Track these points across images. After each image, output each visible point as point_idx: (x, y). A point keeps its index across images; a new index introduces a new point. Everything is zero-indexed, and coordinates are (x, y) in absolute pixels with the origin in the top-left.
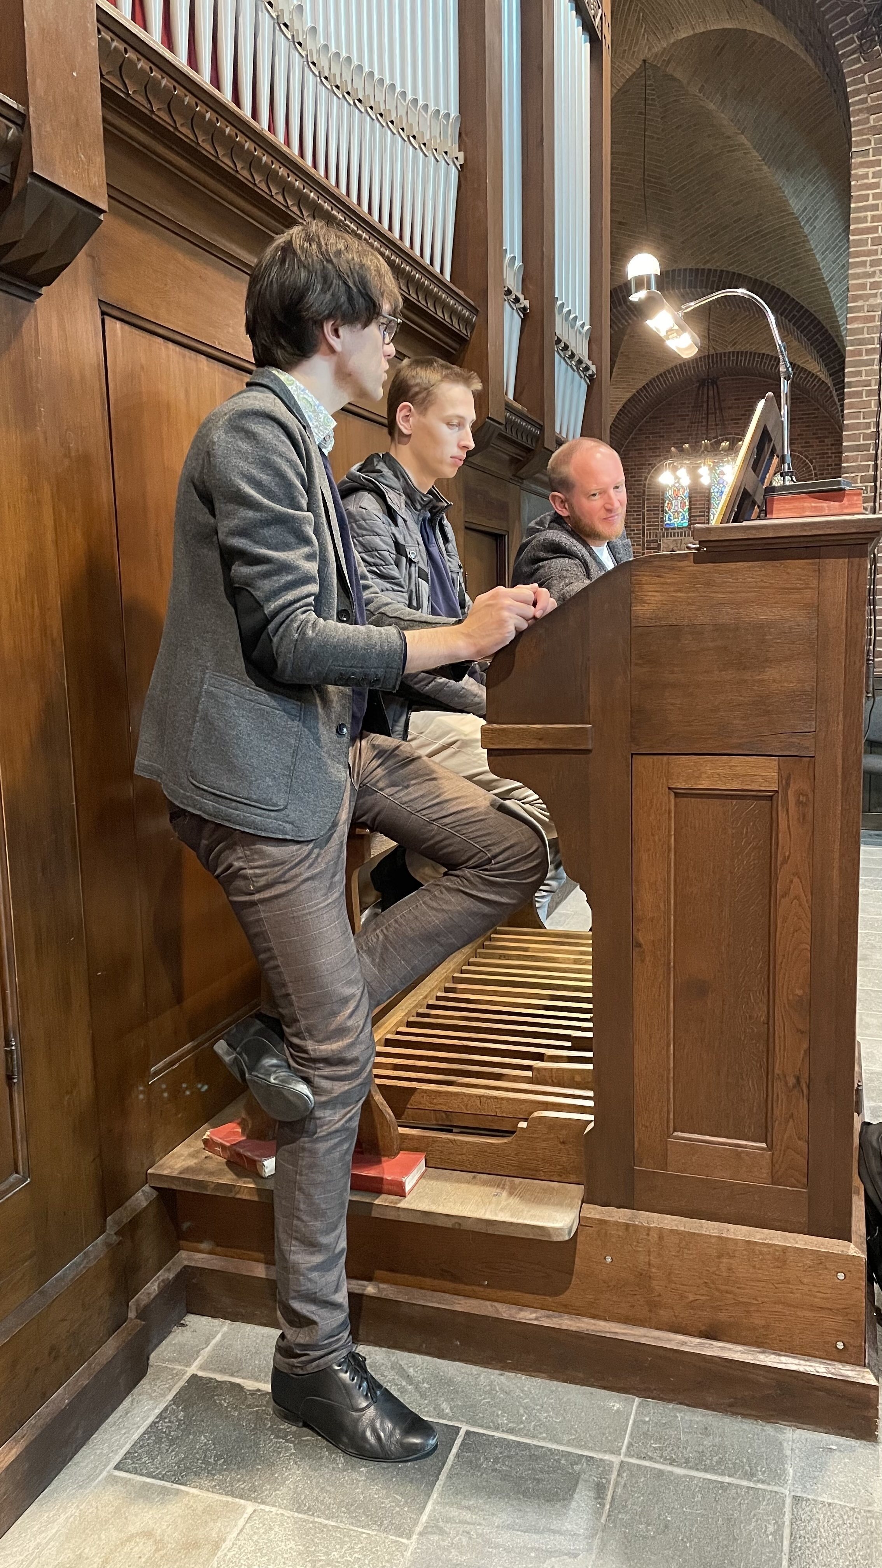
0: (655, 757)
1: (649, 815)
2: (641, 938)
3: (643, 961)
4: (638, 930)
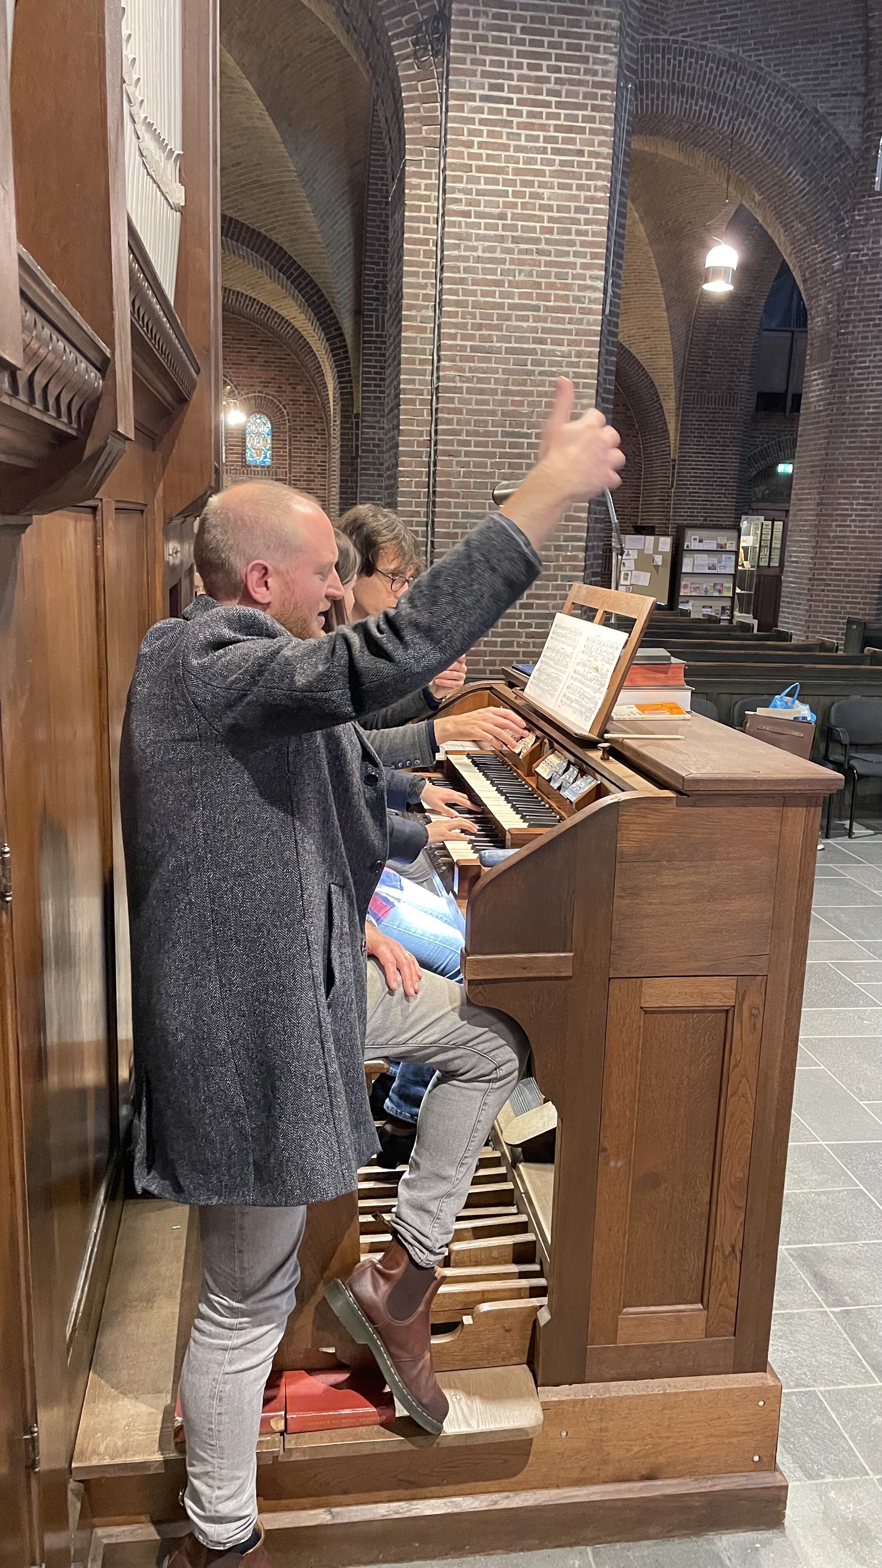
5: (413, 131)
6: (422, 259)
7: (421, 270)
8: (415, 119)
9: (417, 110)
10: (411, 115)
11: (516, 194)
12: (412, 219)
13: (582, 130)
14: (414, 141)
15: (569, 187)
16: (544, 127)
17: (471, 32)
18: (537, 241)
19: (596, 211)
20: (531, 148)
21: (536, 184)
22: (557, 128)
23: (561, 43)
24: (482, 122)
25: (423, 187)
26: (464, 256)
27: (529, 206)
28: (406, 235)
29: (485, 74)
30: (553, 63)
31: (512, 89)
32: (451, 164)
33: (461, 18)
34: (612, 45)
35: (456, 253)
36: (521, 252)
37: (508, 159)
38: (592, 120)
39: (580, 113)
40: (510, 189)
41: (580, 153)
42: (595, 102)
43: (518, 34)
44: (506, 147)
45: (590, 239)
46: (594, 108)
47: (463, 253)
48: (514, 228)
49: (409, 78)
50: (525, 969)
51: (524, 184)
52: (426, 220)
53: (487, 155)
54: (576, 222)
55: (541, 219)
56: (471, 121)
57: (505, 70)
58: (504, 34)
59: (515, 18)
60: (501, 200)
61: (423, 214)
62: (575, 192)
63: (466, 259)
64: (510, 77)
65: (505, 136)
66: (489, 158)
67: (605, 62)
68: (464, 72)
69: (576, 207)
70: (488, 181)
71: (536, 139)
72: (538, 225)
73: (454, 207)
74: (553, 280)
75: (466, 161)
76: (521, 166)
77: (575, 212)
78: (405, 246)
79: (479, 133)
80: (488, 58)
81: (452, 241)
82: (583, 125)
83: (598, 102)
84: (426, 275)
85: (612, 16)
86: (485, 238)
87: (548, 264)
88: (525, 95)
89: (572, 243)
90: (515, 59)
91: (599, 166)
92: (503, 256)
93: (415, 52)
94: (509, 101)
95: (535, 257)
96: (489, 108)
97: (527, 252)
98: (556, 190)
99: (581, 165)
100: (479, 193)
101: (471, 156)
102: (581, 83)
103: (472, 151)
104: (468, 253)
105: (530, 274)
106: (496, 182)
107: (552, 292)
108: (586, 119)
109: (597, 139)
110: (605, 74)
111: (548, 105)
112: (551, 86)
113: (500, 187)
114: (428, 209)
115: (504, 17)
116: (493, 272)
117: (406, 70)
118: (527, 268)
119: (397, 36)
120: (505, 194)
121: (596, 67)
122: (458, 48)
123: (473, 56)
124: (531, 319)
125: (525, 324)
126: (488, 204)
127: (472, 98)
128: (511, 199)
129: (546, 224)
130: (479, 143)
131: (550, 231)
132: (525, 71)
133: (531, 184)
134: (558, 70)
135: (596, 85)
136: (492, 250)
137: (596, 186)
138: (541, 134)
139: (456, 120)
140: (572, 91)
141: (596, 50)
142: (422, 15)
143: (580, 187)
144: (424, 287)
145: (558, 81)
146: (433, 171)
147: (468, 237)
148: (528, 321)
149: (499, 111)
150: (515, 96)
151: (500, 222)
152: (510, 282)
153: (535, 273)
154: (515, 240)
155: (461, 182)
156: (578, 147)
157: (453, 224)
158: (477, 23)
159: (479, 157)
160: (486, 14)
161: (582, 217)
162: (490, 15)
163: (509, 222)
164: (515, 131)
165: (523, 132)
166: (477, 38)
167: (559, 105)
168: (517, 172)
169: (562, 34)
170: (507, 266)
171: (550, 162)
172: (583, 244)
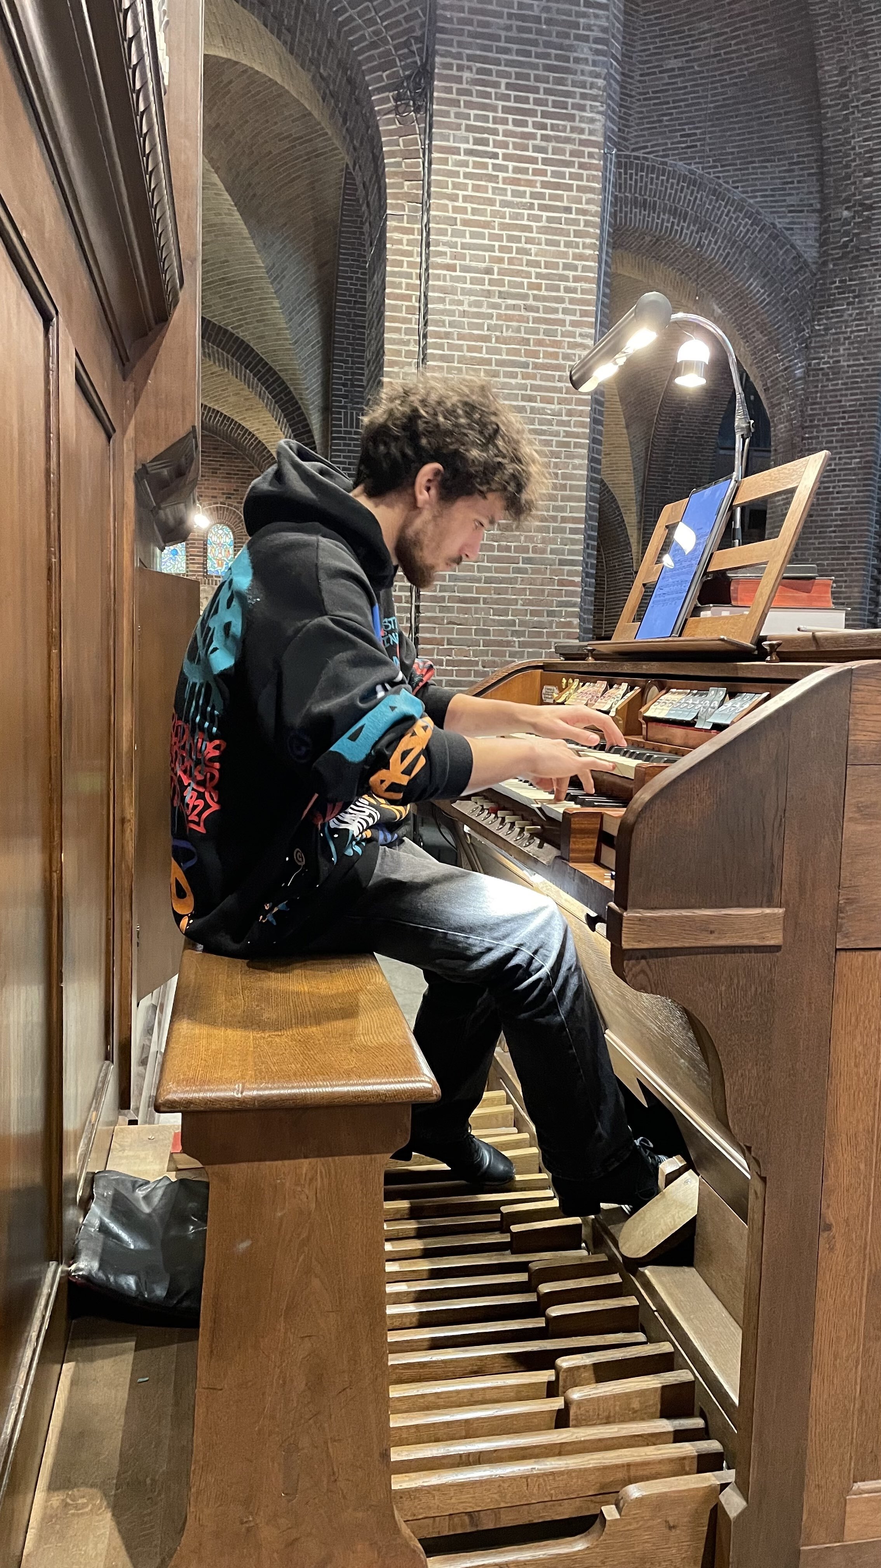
0: (866, 953)
1: (854, 1038)
2: (830, 1218)
3: (831, 1249)
4: (829, 1206)
5: (394, 186)
6: (404, 315)
7: (404, 326)
8: (395, 174)
9: (399, 164)
10: (392, 169)
11: (502, 249)
12: (394, 274)
13: (569, 188)
14: (396, 196)
15: (557, 244)
16: (530, 183)
17: (455, 86)
18: (525, 297)
19: (585, 269)
20: (517, 203)
21: (523, 240)
22: (545, 185)
23: (547, 100)
24: (467, 176)
25: (405, 242)
26: (450, 310)
27: (516, 262)
28: (387, 291)
29: (469, 128)
30: (539, 119)
31: (497, 144)
32: (435, 216)
33: (445, 72)
34: (598, 104)
35: (441, 306)
36: (508, 307)
37: (494, 214)
38: (579, 177)
39: (567, 170)
40: (497, 244)
41: (568, 210)
42: (582, 160)
43: (503, 90)
44: (491, 202)
45: (579, 296)
46: (582, 166)
47: (448, 307)
48: (501, 283)
49: (390, 133)
50: (712, 932)
51: (511, 239)
52: (409, 276)
53: (473, 208)
54: (565, 279)
55: (528, 275)
56: (456, 174)
57: (490, 125)
58: (488, 89)
59: (500, 74)
60: (487, 254)
61: (405, 269)
62: (562, 249)
63: (451, 313)
64: (495, 132)
65: (490, 191)
66: (474, 211)
67: (592, 121)
68: (448, 126)
69: (564, 264)
70: (473, 235)
71: (522, 194)
72: (526, 281)
73: (439, 260)
74: (541, 337)
75: (451, 214)
76: (507, 221)
77: (564, 269)
78: (387, 301)
79: (464, 187)
80: (472, 112)
81: (436, 295)
82: (571, 182)
83: (586, 160)
84: (408, 332)
85: (597, 76)
86: (470, 293)
87: (536, 320)
88: (511, 151)
89: (561, 300)
90: (500, 115)
91: (587, 223)
92: (490, 311)
93: (397, 107)
94: (495, 156)
95: (523, 313)
96: (474, 162)
97: (514, 307)
98: (544, 247)
99: (568, 222)
100: (464, 246)
101: (456, 210)
102: (568, 140)
103: (456, 204)
104: (454, 307)
105: (518, 330)
106: (482, 236)
107: (541, 349)
108: (572, 176)
109: (585, 197)
110: (591, 133)
111: (534, 161)
112: (538, 142)
113: (486, 242)
114: (411, 265)
115: (488, 72)
116: (480, 327)
117: (387, 125)
118: (515, 324)
119: (379, 90)
120: (491, 249)
121: (583, 125)
122: (442, 101)
123: (457, 109)
124: (520, 376)
125: (513, 381)
126: (473, 258)
127: (456, 151)
128: (497, 254)
129: (533, 280)
130: (464, 196)
131: (538, 287)
132: (510, 127)
133: (518, 239)
134: (543, 127)
135: (582, 143)
136: (478, 304)
137: (584, 244)
138: (528, 189)
139: (439, 172)
140: (559, 148)
141: (582, 108)
142: (404, 70)
143: (568, 244)
144: (407, 343)
145: (545, 138)
146: (416, 226)
147: (453, 291)
148: (516, 377)
149: (485, 166)
150: (500, 151)
151: (487, 277)
152: (497, 338)
153: (523, 329)
154: (501, 295)
155: (446, 235)
156: (565, 204)
157: (438, 277)
158: (461, 77)
159: (464, 210)
160: (470, 68)
161: (571, 274)
162: (474, 70)
163: (495, 276)
164: (501, 185)
165: (509, 187)
166: (460, 92)
167: (545, 161)
168: (503, 226)
169: (547, 92)
170: (494, 322)
171: (538, 219)
172: (572, 301)
